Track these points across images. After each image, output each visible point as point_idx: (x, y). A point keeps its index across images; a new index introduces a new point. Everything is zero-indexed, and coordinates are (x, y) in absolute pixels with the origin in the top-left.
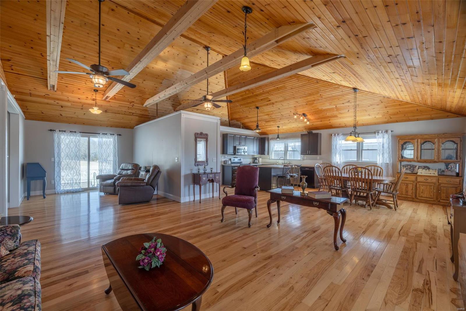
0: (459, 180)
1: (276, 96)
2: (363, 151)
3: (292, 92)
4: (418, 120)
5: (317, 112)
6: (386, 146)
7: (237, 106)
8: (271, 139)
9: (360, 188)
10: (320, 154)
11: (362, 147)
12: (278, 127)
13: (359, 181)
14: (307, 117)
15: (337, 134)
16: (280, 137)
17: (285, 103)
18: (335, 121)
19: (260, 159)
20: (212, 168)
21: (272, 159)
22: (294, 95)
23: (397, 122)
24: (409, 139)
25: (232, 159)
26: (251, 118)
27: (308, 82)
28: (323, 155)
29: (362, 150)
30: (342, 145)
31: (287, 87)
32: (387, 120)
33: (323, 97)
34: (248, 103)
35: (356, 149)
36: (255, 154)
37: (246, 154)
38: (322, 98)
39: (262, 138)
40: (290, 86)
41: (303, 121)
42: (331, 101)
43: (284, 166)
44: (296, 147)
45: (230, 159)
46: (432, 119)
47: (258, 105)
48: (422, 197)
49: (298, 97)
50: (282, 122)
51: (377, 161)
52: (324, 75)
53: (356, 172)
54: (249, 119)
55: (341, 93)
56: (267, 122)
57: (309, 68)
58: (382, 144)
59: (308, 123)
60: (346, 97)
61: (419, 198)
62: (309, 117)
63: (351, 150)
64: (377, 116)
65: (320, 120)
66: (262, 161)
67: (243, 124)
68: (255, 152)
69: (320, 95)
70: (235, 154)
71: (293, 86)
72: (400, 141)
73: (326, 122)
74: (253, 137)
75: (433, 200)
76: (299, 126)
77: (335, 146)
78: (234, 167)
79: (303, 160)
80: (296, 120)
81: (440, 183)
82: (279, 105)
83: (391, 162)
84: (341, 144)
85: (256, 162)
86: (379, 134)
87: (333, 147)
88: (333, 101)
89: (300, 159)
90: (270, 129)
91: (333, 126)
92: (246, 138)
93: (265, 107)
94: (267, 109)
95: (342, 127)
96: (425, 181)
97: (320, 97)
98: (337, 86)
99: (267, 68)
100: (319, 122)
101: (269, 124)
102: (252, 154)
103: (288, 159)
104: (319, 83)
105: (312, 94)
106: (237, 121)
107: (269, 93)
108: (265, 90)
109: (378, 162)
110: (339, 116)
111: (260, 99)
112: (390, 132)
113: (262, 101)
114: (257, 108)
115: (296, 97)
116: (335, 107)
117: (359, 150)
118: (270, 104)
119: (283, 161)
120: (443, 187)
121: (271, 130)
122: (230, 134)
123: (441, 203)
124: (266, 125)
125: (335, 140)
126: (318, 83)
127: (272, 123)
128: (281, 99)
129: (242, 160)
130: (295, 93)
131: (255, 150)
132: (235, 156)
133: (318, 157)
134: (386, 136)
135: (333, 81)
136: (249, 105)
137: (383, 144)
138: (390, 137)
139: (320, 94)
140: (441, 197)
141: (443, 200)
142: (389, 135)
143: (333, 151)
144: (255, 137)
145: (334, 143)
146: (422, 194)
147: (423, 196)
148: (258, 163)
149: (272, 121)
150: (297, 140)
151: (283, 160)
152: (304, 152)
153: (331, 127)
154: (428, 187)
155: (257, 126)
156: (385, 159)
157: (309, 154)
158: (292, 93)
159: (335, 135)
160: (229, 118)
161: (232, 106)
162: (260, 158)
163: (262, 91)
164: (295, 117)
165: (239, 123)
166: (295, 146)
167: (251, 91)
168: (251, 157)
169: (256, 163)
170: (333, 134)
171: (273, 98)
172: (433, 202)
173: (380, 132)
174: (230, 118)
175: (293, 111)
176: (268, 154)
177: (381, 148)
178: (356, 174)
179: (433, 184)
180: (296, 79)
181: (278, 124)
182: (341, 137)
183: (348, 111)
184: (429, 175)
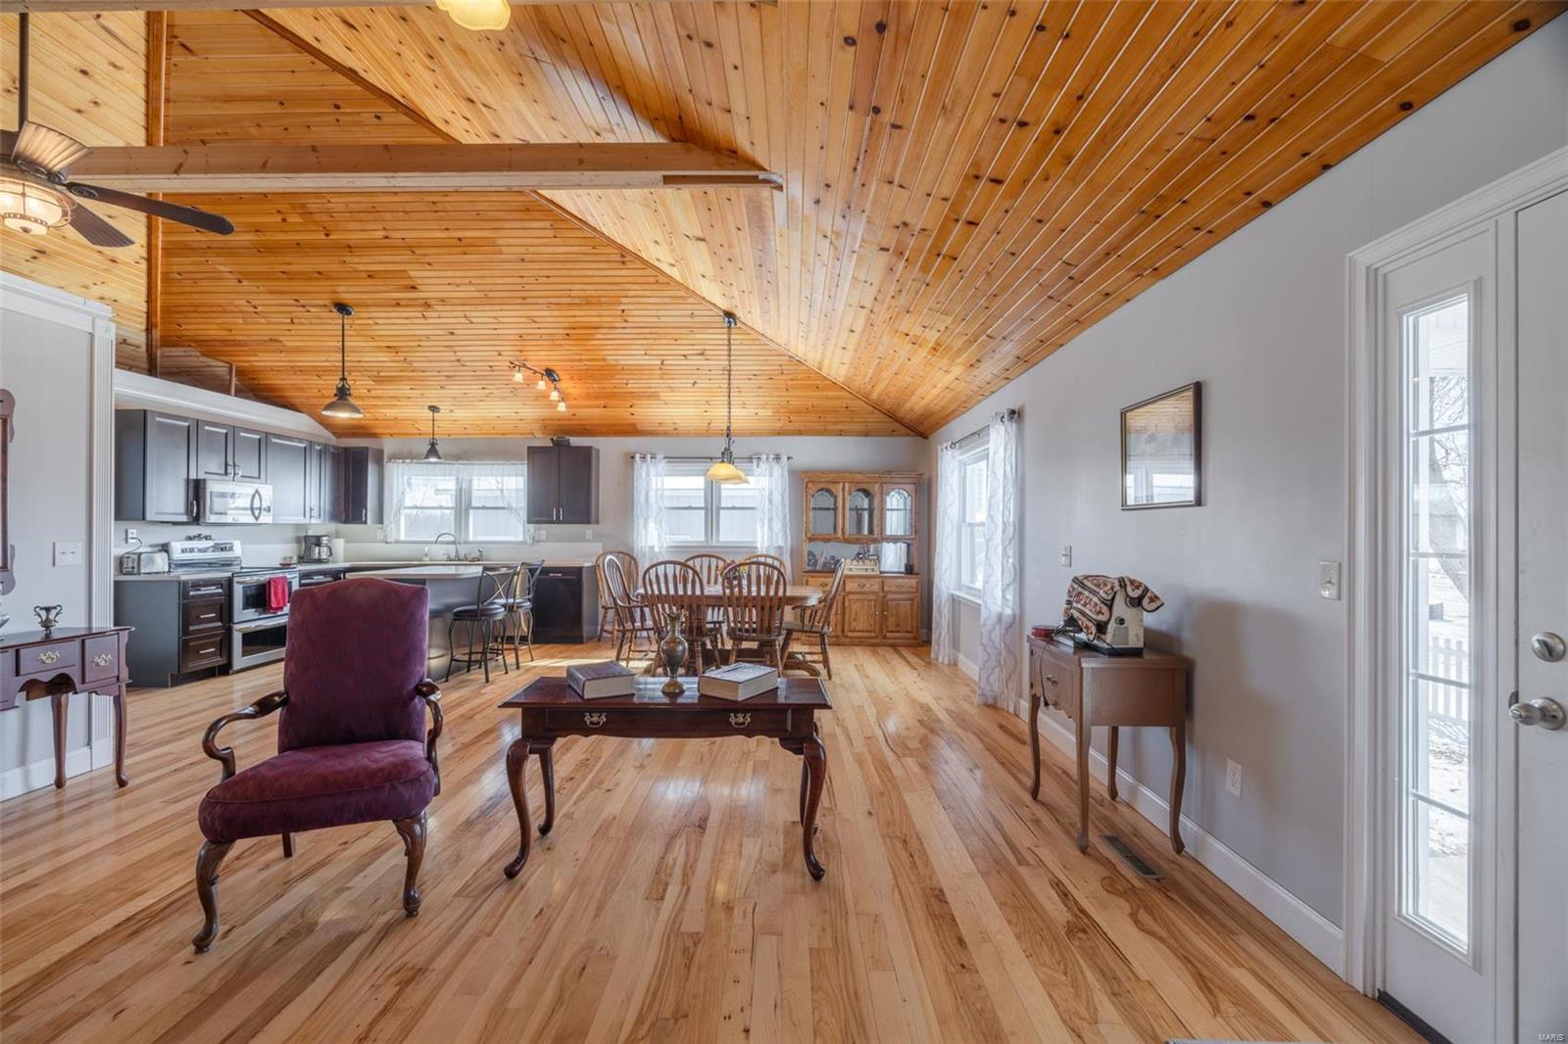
0: (915, 581)
1: (449, 274)
2: (721, 511)
3: (523, 273)
4: (840, 433)
5: (599, 373)
6: (777, 498)
7: (218, 277)
8: (394, 457)
9: (747, 626)
10: (597, 523)
11: (719, 501)
12: (434, 409)
13: (750, 604)
14: (558, 385)
15: (649, 456)
16: (440, 452)
17: (481, 315)
18: (649, 413)
19: (339, 545)
20: (48, 610)
21: (397, 542)
22: (527, 287)
23: (800, 433)
24: (827, 482)
25: (177, 547)
26: (298, 350)
27: (589, 250)
28: (606, 525)
29: (719, 508)
30: (666, 493)
31: (504, 249)
32: (780, 425)
33: (629, 319)
34: (290, 276)
35: (702, 505)
36: (313, 521)
37: (266, 518)
38: (625, 325)
39: (346, 450)
40: (520, 249)
41: (545, 396)
42: (652, 342)
43: (486, 569)
44: (506, 493)
45: (165, 548)
46: (866, 434)
47: (345, 297)
48: (855, 631)
49: (540, 301)
50: (454, 390)
51: (755, 542)
52: (660, 239)
53: (735, 578)
54: (283, 356)
55: (689, 319)
56: (379, 380)
57: (654, 184)
58: (767, 494)
59: (562, 407)
60: (698, 336)
61: (850, 634)
62: (566, 385)
63: (690, 508)
64: (762, 412)
65: (602, 402)
66: (346, 548)
67: (241, 373)
68: (315, 513)
69: (620, 313)
70: (196, 519)
71: (531, 249)
72: (810, 485)
73: (621, 413)
74: (300, 440)
75: (873, 634)
76: (519, 416)
77: (643, 493)
78: (196, 585)
79: (535, 541)
80: (515, 389)
81: (887, 592)
82: (452, 317)
83: (789, 543)
84: (663, 490)
85: (316, 556)
86: (761, 463)
87: (640, 498)
88: (657, 342)
89: (521, 539)
90: (390, 413)
91: (639, 428)
92: (265, 442)
93: (380, 314)
94: (392, 324)
95: (666, 434)
96: (859, 589)
97: (619, 319)
98: (681, 293)
99: (429, 134)
100: (597, 410)
101: (392, 393)
102: (300, 520)
103: (471, 539)
104: (629, 265)
105: (594, 300)
106: (204, 354)
107: (418, 251)
108: (398, 235)
109: (759, 546)
110: (664, 395)
111: (362, 268)
112: (784, 458)
113: (370, 281)
114: (343, 308)
115: (533, 301)
116: (659, 362)
117: (712, 510)
118: (411, 304)
119: (453, 546)
120: (892, 600)
121: (396, 419)
122: (162, 415)
123: (890, 641)
124: (373, 393)
125: (644, 475)
126: (624, 263)
127: (404, 390)
128: (467, 292)
129: (238, 550)
130: (533, 280)
131: (313, 501)
132: (194, 530)
133: (588, 530)
134: (777, 471)
135: (674, 273)
136: (296, 286)
137: (771, 494)
138: (786, 474)
139: (623, 307)
140: (887, 627)
141: (891, 632)
142: (782, 470)
143: (637, 511)
144: (311, 443)
145: (640, 485)
146: (854, 624)
147: (857, 628)
148: (327, 562)
149: (409, 379)
150: (508, 468)
151: (454, 543)
152: (539, 513)
153: (630, 430)
154: (866, 603)
155: (343, 393)
156: (774, 534)
157: (558, 522)
158: (519, 280)
159: (643, 458)
160: (148, 330)
161: (176, 268)
162: (338, 535)
163: (381, 234)
164: (518, 377)
165: (219, 367)
166: (502, 490)
167: (317, 217)
168: (291, 534)
169: (319, 561)
170: (638, 456)
171: (433, 282)
172: (874, 641)
173: (764, 457)
174: (157, 334)
175: (509, 353)
176: (380, 520)
177: (767, 506)
178: (735, 582)
179: (873, 597)
180: (547, 224)
181: (433, 395)
182: (662, 465)
183: (695, 383)
184: (864, 573)
